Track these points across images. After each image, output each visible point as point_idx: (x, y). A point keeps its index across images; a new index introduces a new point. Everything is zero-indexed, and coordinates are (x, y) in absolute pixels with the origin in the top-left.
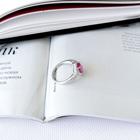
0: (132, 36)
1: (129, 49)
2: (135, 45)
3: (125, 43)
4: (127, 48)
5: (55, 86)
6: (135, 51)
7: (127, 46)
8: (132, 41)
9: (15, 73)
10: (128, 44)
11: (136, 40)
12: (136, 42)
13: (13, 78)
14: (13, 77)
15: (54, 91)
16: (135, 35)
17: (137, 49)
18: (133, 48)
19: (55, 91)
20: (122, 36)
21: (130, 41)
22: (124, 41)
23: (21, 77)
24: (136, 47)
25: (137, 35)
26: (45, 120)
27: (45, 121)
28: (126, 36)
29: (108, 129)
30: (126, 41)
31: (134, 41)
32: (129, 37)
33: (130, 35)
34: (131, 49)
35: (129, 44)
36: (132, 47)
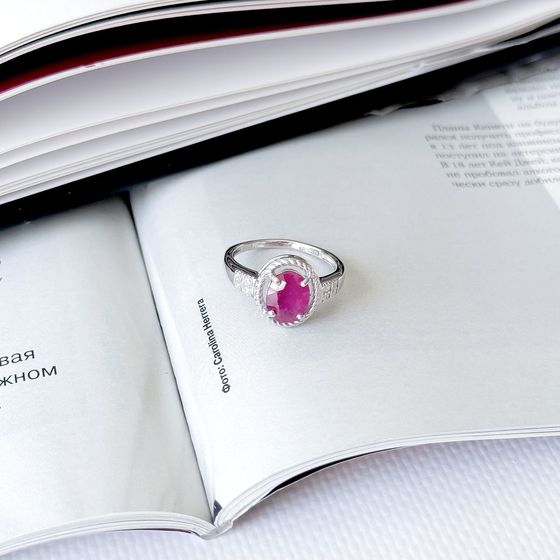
0: (466, 133)
1: (471, 180)
2: (492, 164)
3: (449, 161)
4: (462, 179)
5: (222, 371)
6: (498, 184)
7: (461, 171)
8: (472, 151)
9: (23, 357)
10: (461, 165)
11: (489, 146)
12: (491, 151)
13: (20, 380)
14: (20, 375)
15: (224, 390)
16: (477, 127)
17: (502, 174)
18: (486, 174)
19: (226, 388)
20: (428, 138)
21: (464, 151)
22: (442, 156)
23: (54, 367)
24: (497, 169)
25: (484, 128)
26: (221, 518)
27: (221, 523)
28: (444, 138)
29: (496, 493)
30: (450, 156)
31: (480, 150)
32: (454, 137)
33: (458, 133)
34: (480, 180)
35: (466, 162)
36: (482, 170)
